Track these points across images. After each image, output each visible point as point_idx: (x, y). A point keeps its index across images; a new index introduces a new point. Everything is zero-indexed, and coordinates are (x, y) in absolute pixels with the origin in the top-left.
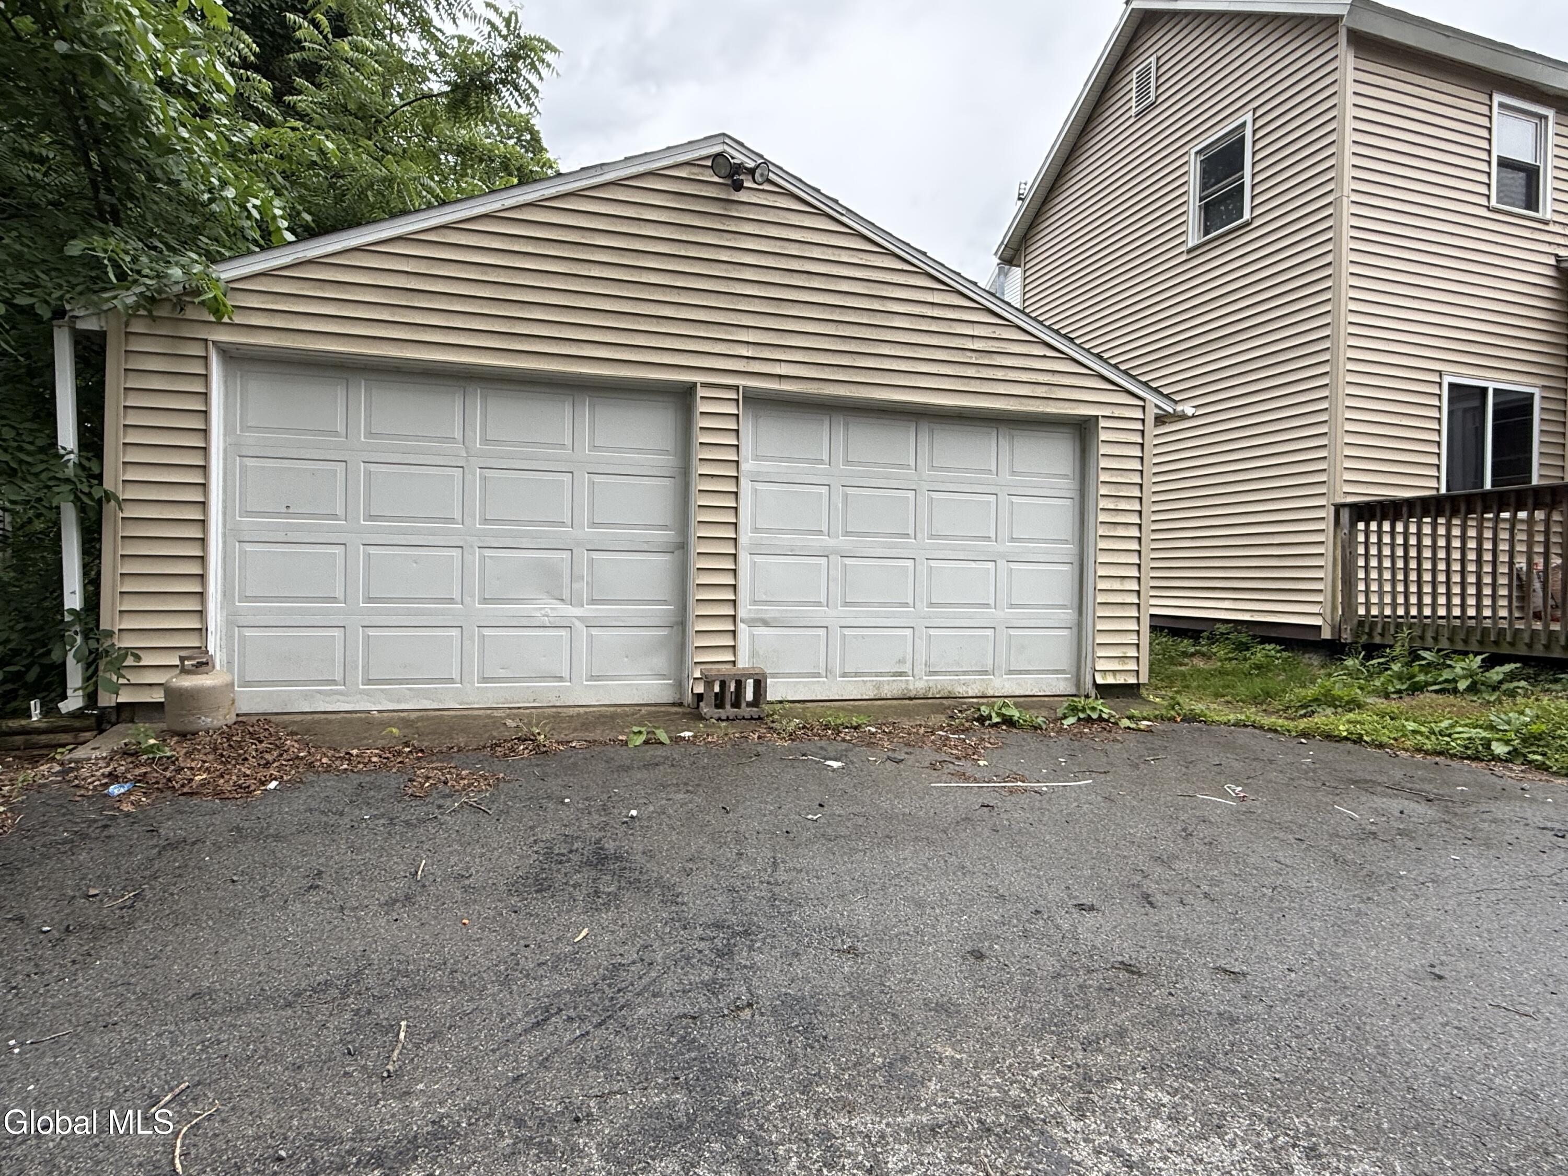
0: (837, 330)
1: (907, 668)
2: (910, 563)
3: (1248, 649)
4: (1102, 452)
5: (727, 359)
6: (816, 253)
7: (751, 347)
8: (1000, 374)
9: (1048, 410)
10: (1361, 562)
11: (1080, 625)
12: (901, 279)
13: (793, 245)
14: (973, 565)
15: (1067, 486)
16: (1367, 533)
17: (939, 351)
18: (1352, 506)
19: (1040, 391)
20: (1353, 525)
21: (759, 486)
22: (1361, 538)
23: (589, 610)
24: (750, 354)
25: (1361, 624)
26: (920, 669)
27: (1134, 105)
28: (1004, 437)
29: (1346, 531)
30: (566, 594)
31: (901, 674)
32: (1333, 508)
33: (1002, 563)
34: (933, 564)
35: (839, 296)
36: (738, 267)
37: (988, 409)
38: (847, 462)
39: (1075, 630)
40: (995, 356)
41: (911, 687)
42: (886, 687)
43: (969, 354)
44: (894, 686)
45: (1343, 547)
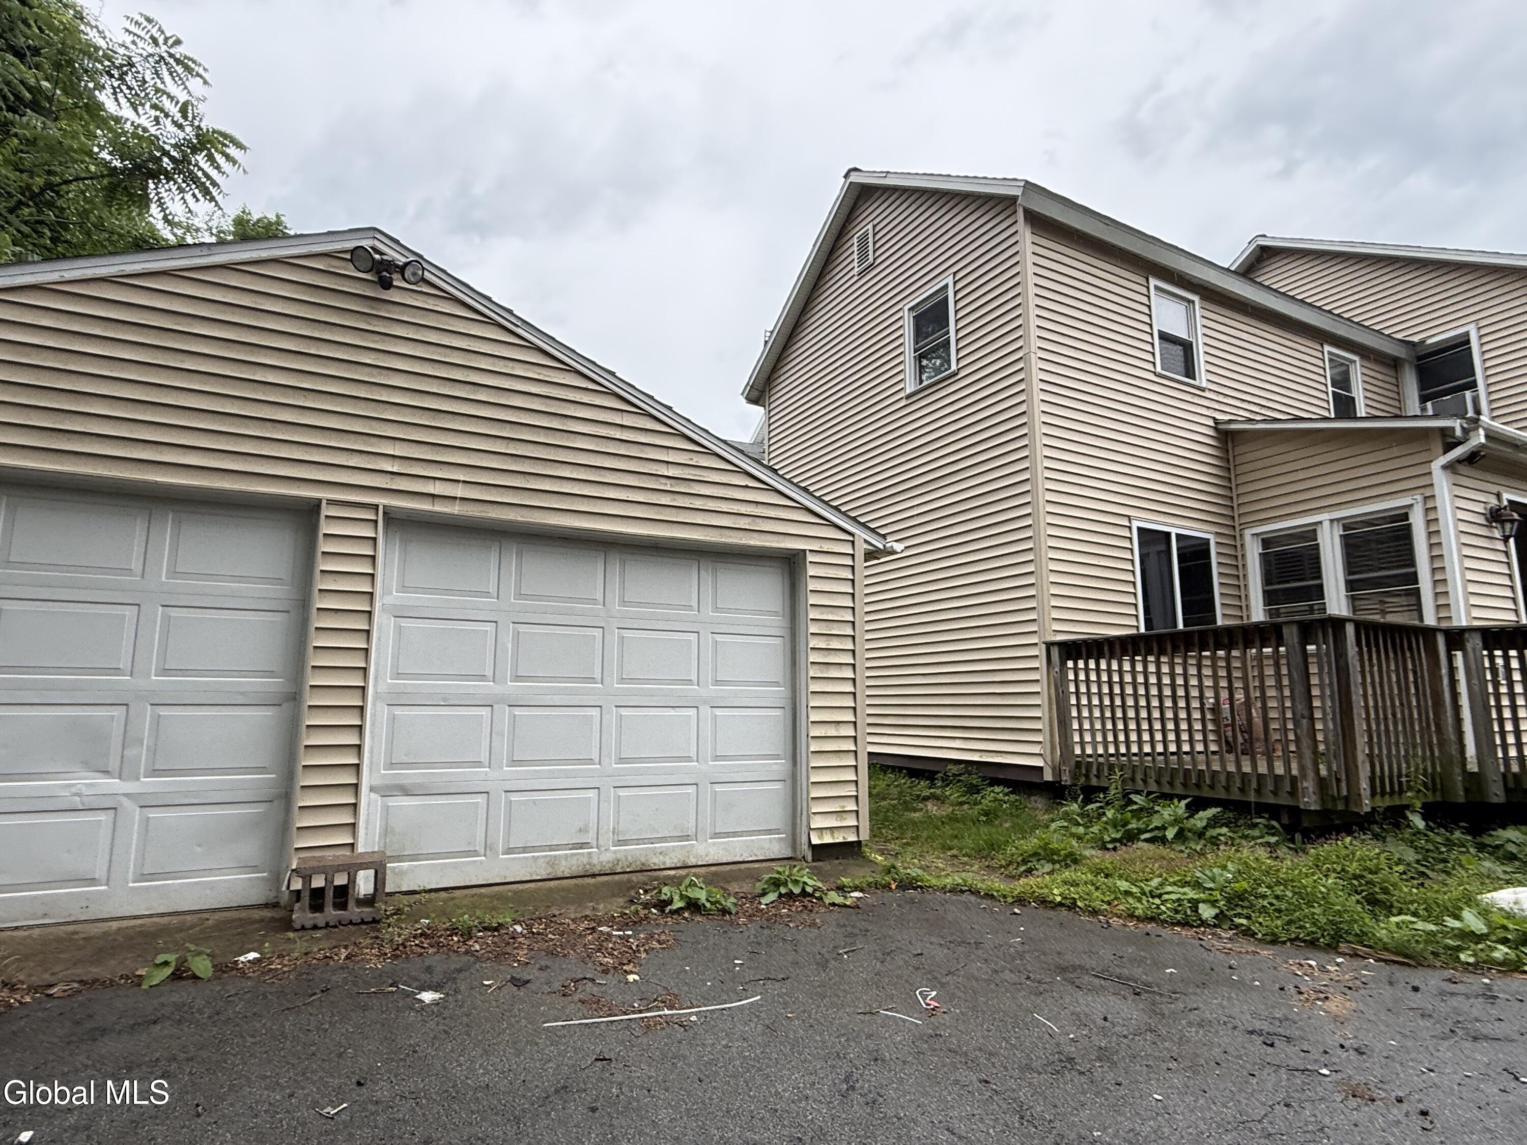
0: (507, 448)
1: (590, 838)
2: (595, 712)
3: (978, 792)
4: (810, 587)
5: (365, 474)
6: (484, 364)
7: (398, 461)
8: (698, 503)
9: (752, 543)
10: (1073, 701)
11: (794, 777)
12: (586, 399)
13: (456, 353)
14: (672, 712)
15: (776, 623)
16: (1076, 670)
17: (629, 476)
18: (1061, 645)
19: (743, 523)
20: (1063, 663)
21: (404, 623)
22: (1071, 676)
23: (148, 784)
24: (395, 470)
25: (1078, 764)
26: (607, 839)
27: (856, 265)
28: (707, 570)
29: (1057, 669)
30: (114, 763)
31: (582, 846)
32: (1044, 646)
33: (705, 711)
34: (624, 712)
35: (510, 412)
36: (384, 372)
37: (684, 539)
38: (519, 595)
39: (789, 782)
40: (692, 484)
41: (595, 861)
42: (564, 863)
43: (663, 480)
44: (574, 861)
45: (1056, 686)
